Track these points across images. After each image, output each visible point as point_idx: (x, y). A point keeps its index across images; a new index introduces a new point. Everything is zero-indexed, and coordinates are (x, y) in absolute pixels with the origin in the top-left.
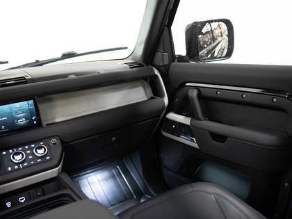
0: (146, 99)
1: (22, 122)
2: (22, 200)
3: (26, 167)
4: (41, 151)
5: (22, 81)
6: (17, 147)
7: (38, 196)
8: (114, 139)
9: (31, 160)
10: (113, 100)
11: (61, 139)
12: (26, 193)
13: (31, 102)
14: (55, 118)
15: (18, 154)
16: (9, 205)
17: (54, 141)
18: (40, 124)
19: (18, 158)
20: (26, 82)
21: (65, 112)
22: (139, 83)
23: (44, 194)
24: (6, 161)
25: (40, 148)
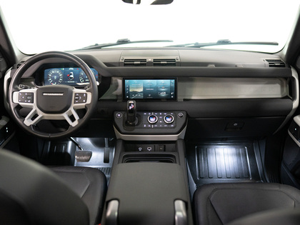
0: (280, 96)
1: (163, 94)
2: (149, 149)
3: (156, 128)
4: (169, 119)
5: (172, 62)
6: (155, 111)
7: (160, 151)
8: (236, 124)
9: (161, 124)
10: (247, 91)
11: (187, 114)
12: (153, 145)
13: (173, 81)
14: (191, 96)
15: (153, 117)
16: (140, 149)
17: (180, 114)
18: (175, 99)
19: (152, 120)
20: (174, 65)
21: (202, 92)
22: (278, 80)
23: (165, 151)
24: (144, 120)
25: (169, 117)
